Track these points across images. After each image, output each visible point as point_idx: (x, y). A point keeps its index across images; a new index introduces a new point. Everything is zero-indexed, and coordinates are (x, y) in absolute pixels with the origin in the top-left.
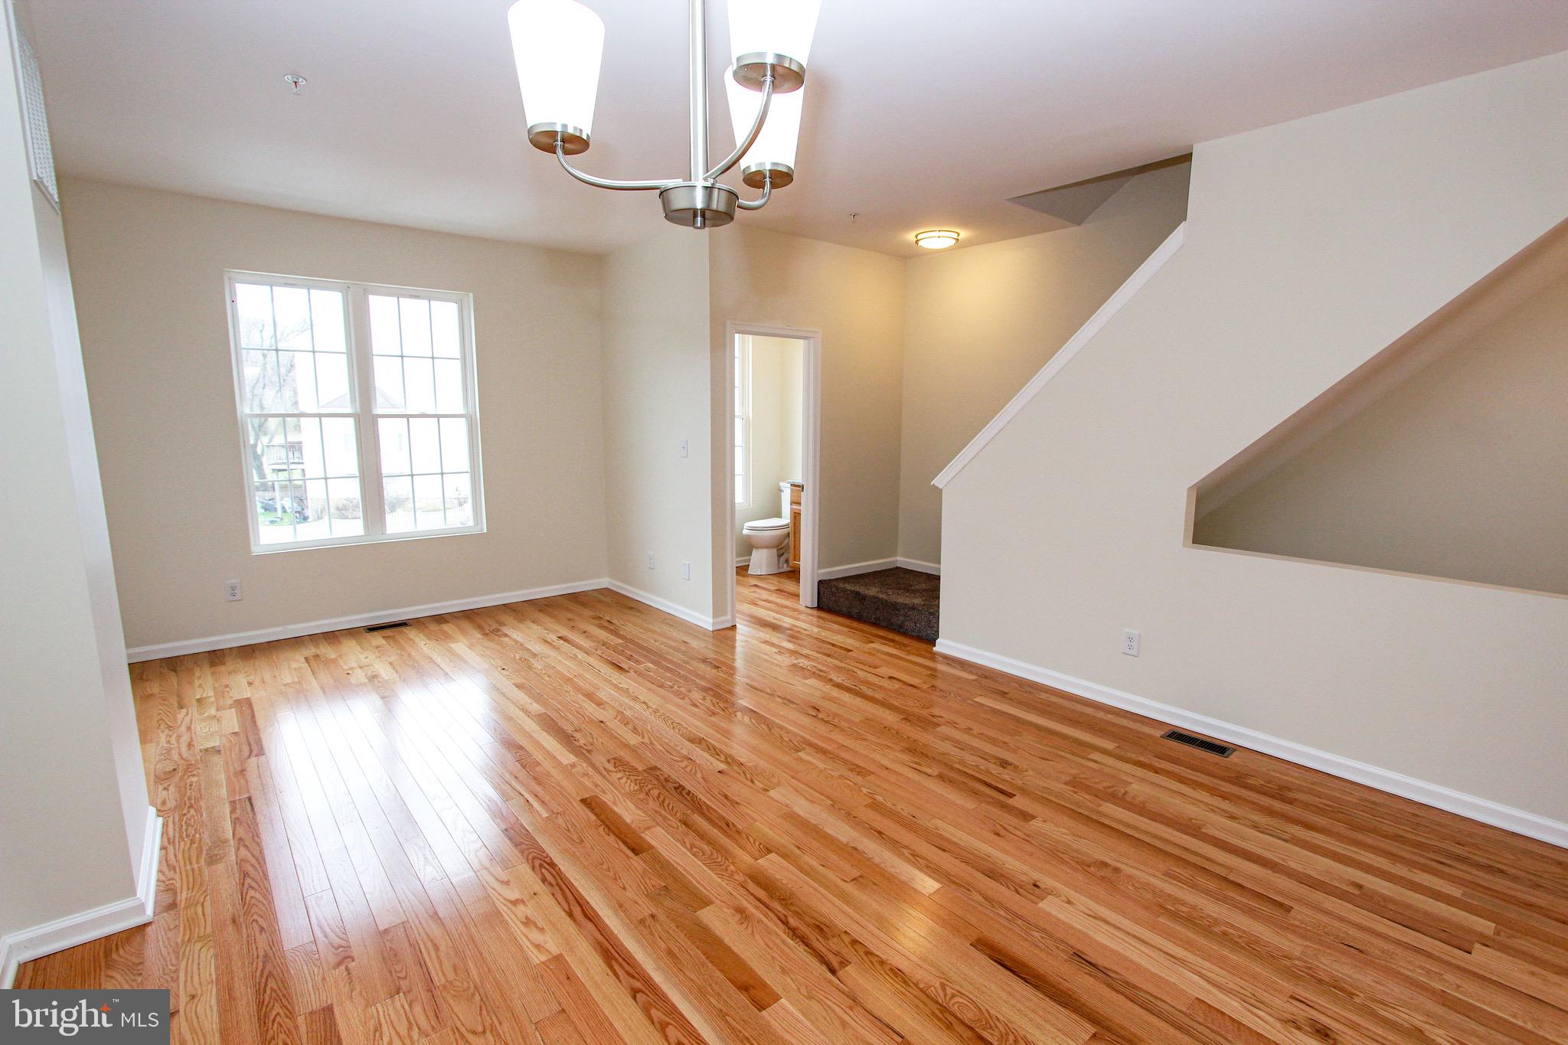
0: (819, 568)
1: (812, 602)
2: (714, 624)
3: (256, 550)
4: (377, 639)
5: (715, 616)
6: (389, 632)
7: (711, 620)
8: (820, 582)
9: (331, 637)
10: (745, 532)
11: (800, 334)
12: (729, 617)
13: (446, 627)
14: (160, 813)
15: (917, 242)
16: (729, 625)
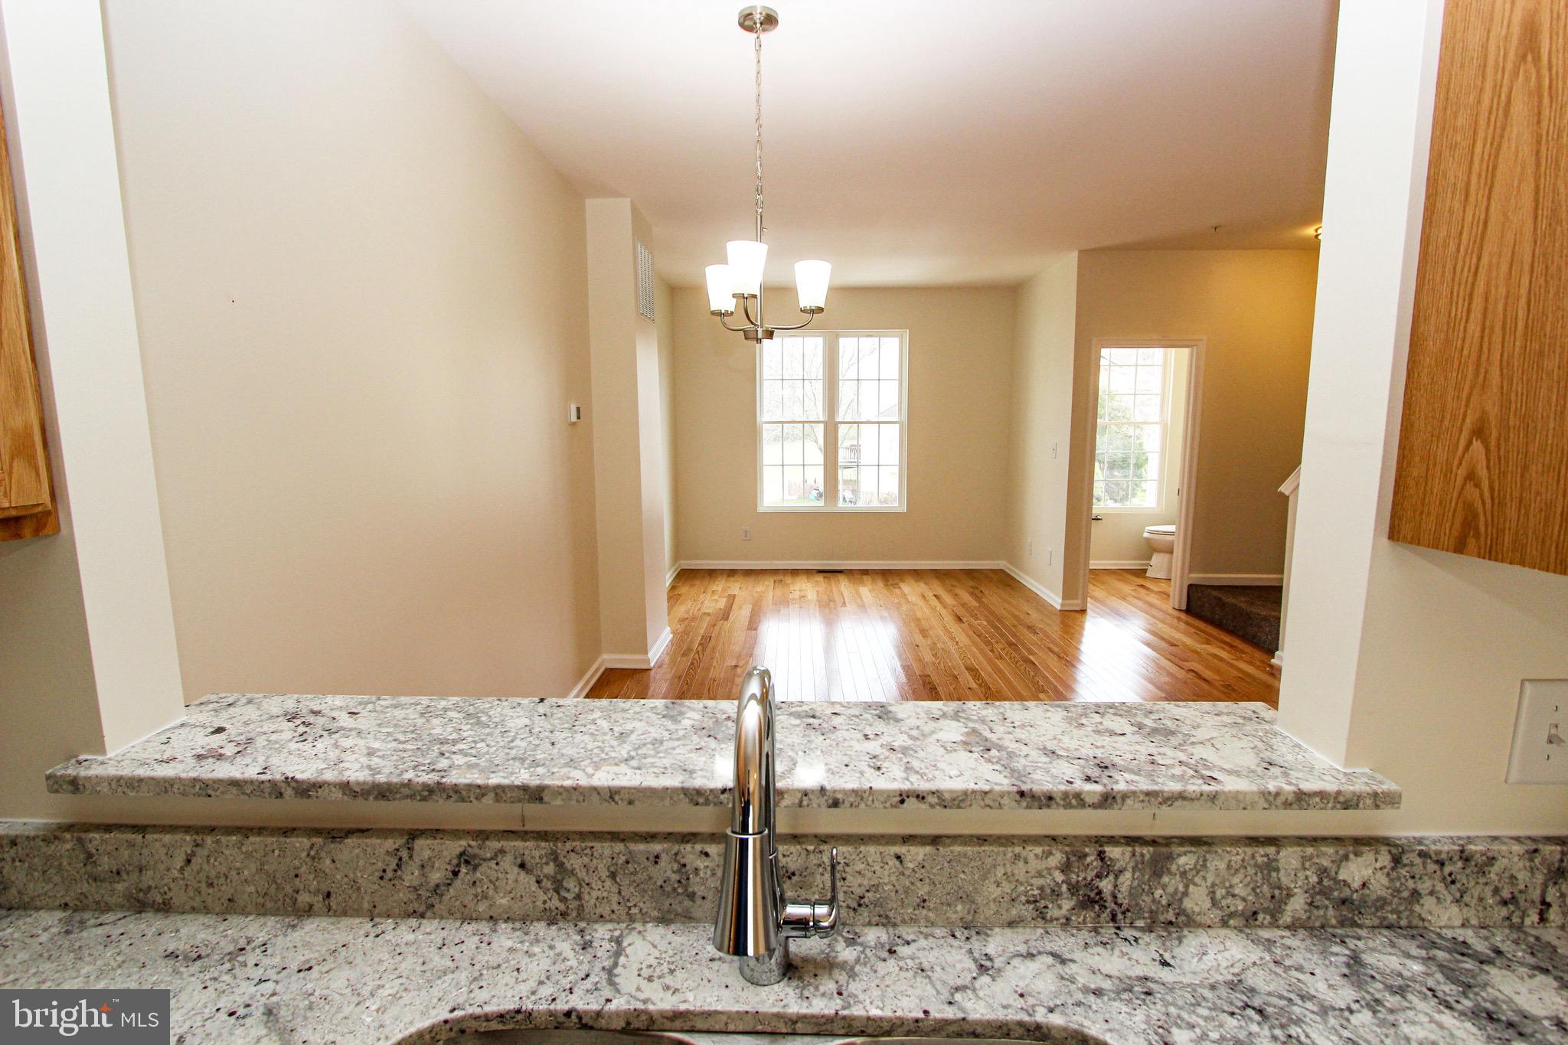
0: (1190, 571)
1: (1180, 603)
2: (1062, 605)
3: (760, 509)
4: (820, 578)
5: (1065, 597)
6: (828, 575)
7: (1060, 601)
8: (1190, 586)
9: (795, 572)
10: (1146, 535)
11: (1187, 343)
12: (1079, 602)
13: (865, 577)
14: (673, 632)
15: (1317, 236)
16: (1078, 609)
